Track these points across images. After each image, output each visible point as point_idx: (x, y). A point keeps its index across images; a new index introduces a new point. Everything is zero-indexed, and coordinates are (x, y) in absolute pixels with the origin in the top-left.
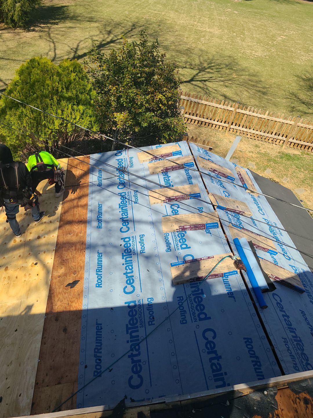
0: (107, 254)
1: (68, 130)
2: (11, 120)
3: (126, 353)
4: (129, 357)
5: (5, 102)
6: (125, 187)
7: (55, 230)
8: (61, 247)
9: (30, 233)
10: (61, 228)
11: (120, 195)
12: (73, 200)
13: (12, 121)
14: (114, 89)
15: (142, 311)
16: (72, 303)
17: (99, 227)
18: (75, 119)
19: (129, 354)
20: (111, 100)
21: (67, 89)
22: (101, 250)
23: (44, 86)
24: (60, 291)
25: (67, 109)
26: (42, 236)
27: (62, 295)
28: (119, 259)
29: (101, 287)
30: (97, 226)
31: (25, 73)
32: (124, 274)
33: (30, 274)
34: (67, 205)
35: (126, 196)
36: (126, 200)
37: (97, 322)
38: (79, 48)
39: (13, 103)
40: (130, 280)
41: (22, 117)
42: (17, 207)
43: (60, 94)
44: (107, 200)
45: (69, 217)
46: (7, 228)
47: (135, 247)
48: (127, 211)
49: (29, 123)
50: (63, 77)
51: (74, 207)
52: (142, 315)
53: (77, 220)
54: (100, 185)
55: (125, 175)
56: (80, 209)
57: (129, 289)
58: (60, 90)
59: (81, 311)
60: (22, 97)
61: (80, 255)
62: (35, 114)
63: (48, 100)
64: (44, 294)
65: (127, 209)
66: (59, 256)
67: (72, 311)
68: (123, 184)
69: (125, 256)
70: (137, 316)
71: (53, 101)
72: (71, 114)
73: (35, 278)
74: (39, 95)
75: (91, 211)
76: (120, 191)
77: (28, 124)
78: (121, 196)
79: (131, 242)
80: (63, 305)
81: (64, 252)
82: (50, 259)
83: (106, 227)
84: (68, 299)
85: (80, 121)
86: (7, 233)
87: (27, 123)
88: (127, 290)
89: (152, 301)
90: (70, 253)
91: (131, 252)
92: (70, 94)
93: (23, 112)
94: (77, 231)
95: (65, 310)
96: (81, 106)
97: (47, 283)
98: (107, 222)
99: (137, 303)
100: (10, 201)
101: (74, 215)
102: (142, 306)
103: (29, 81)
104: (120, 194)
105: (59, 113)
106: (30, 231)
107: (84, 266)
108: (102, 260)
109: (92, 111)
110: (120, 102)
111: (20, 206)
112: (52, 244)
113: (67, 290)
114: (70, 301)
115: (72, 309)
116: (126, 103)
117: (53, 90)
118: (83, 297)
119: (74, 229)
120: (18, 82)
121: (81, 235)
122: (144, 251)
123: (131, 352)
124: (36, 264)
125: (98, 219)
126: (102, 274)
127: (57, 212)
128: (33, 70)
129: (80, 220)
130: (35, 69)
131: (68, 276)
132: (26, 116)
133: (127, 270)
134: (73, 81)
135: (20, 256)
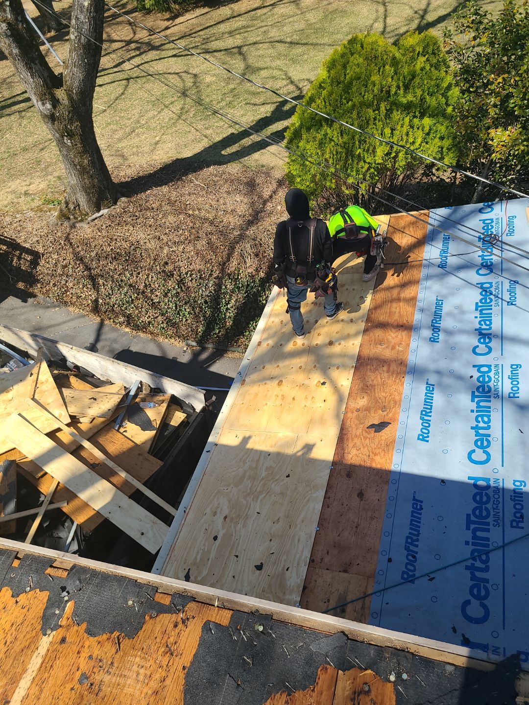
0: (444, 388)
1: (397, 165)
2: (307, 148)
3: (462, 561)
4: (467, 568)
5: (300, 119)
6: (492, 271)
7: (356, 334)
8: (365, 364)
9: (318, 335)
10: (368, 333)
11: (481, 286)
12: (392, 288)
13: (308, 151)
14: (498, 81)
15: (501, 500)
16: (375, 455)
17: (433, 340)
18: (413, 143)
19: (469, 563)
20: (487, 104)
21: (406, 88)
22: (433, 379)
23: (366, 87)
24: (358, 434)
25: (402, 127)
26: (336, 341)
27: (359, 440)
28: (465, 401)
29: (428, 441)
30: (430, 338)
31: (337, 65)
32: (472, 428)
33: (313, 398)
34: (380, 296)
35: (493, 290)
36: (492, 297)
37: (414, 497)
38: (431, 7)
39: (313, 119)
40: (482, 441)
41: (325, 143)
42: (305, 291)
43: (391, 99)
44: (452, 294)
45: (381, 316)
46: (284, 321)
47: (500, 384)
48: (491, 317)
49: (334, 153)
50: (402, 66)
51: (392, 301)
52: (500, 506)
53: (396, 323)
54: (442, 266)
55: (494, 249)
56: (401, 304)
57: (479, 455)
58: (393, 90)
59: (388, 473)
60: (328, 107)
61: (395, 381)
62: (346, 138)
63: (370, 111)
64: (333, 432)
65: (491, 314)
66: (360, 378)
67: (374, 469)
68: (489, 267)
69: (477, 396)
70: (489, 506)
71: (379, 112)
72: (407, 134)
73: (320, 406)
74: (357, 103)
75: (422, 310)
76: (482, 279)
77: (333, 155)
78: (481, 288)
79: (492, 374)
80: (361, 455)
81: (369, 373)
82: (345, 380)
83: (446, 342)
84: (370, 449)
85: (422, 148)
86: (284, 330)
87: (331, 152)
88: (474, 456)
89: (522, 487)
90: (379, 376)
91: (489, 391)
92: (410, 97)
93: (327, 134)
94: (393, 341)
95: (362, 463)
96: (428, 119)
97: (337, 416)
98: (449, 333)
99: (492, 483)
100: (296, 280)
101: (391, 314)
102: (501, 491)
103: (342, 79)
104: (479, 286)
105: (386, 133)
106: (318, 331)
107: (400, 400)
108: (432, 397)
109: (447, 127)
110: (508, 106)
111: (309, 290)
112: (351, 357)
113: (369, 434)
114: (373, 453)
115: (374, 465)
116: (520, 107)
117: (382, 91)
118: (395, 450)
119: (389, 337)
120: (324, 82)
121: (401, 349)
122: (516, 395)
123: (471, 561)
124: (324, 384)
125: (434, 326)
126: (430, 421)
127: (362, 306)
128: (352, 59)
129: (401, 323)
130: (355, 55)
131: (372, 412)
132: (331, 140)
133: (479, 422)
134: (418, 71)
135: (300, 368)
